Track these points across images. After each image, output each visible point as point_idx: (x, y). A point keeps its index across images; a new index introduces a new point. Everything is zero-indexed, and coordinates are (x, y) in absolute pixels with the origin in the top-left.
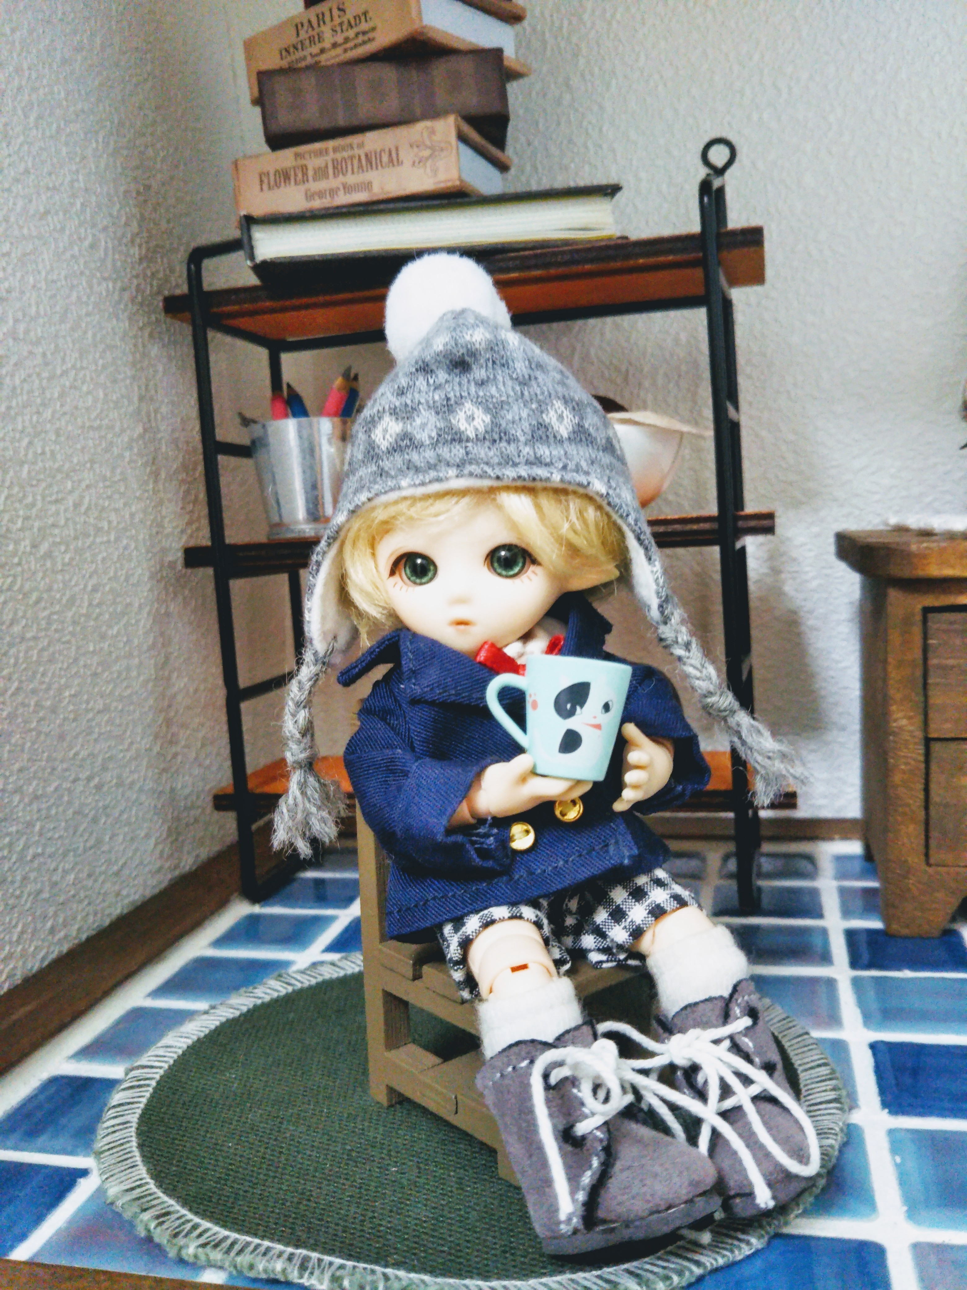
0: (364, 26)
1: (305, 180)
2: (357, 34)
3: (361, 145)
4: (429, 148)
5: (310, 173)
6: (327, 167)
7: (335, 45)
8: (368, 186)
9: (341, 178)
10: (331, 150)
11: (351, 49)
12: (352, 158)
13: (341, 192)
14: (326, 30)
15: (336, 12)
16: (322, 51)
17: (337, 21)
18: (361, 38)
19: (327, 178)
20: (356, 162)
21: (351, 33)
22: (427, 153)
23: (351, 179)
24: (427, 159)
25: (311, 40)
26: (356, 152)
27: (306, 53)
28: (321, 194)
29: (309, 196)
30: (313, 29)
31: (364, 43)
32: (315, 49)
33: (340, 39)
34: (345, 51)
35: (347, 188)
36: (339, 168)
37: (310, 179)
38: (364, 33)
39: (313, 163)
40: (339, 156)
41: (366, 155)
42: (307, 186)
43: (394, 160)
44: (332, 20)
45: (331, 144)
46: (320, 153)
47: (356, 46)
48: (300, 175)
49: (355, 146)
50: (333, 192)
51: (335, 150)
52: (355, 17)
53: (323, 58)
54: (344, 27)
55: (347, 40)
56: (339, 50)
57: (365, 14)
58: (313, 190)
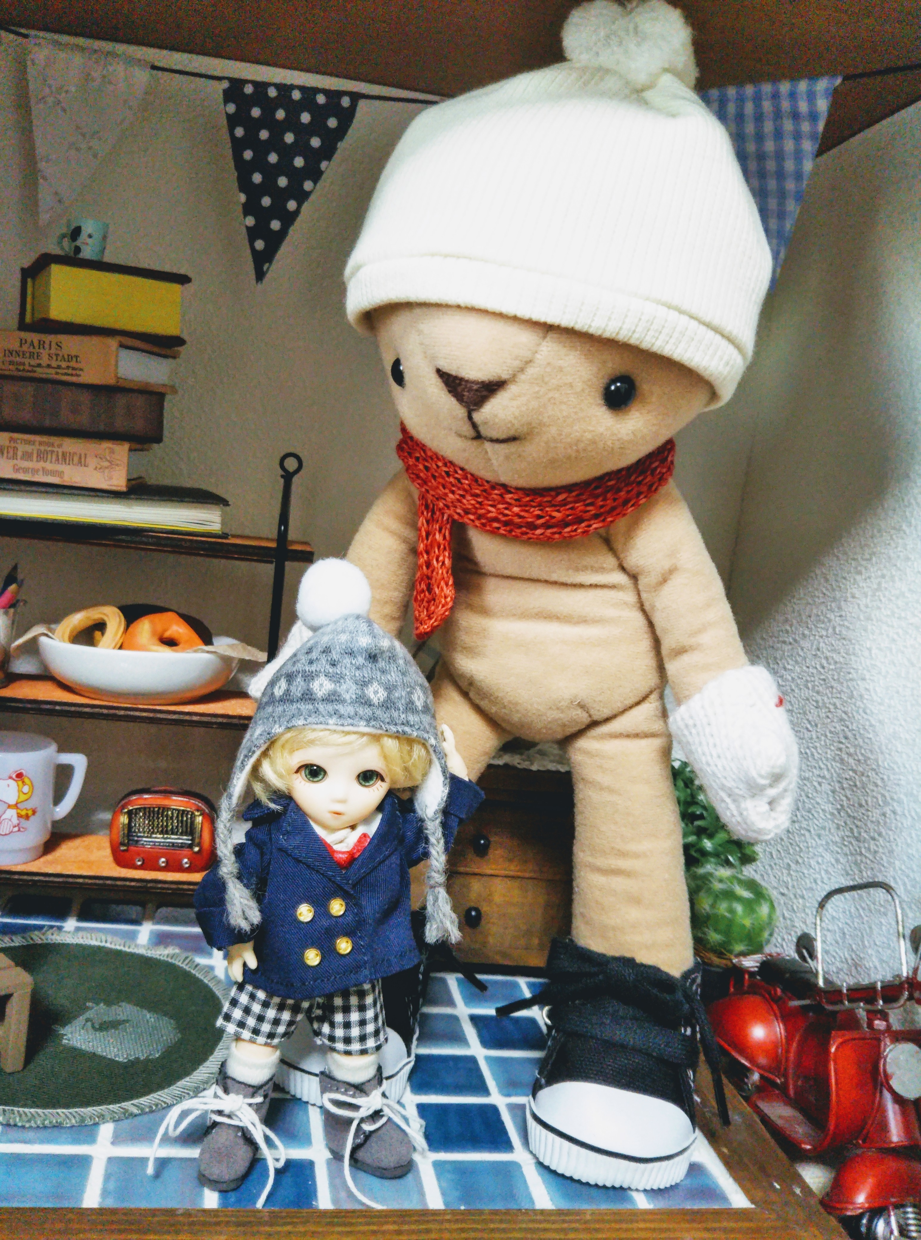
0: (73, 364)
1: (15, 457)
2: (68, 367)
3: (60, 446)
4: (108, 461)
5: (20, 454)
6: (32, 453)
7: (49, 366)
8: (60, 474)
9: (42, 464)
10: (37, 443)
11: (62, 374)
12: (52, 452)
13: (41, 472)
14: (45, 354)
15: (54, 345)
16: (39, 365)
17: (53, 351)
18: (70, 371)
19: (32, 460)
20: (54, 457)
21: (64, 364)
22: (106, 464)
23: (49, 466)
24: (106, 468)
25: (32, 355)
26: (55, 449)
27: (27, 361)
28: (25, 470)
29: (17, 470)
30: (34, 348)
31: (72, 375)
32: (33, 362)
33: (54, 364)
34: (57, 373)
35: (45, 472)
36: (41, 456)
37: (19, 457)
38: (73, 369)
39: (22, 448)
40: (42, 448)
41: (63, 453)
42: (15, 461)
43: (82, 462)
44: (50, 349)
45: (38, 438)
46: (29, 442)
47: (66, 374)
48: (11, 454)
49: (56, 445)
50: (35, 471)
51: (41, 443)
52: (68, 355)
53: (39, 370)
54: (59, 359)
55: (59, 367)
56: (53, 371)
57: (77, 357)
58: (20, 465)
